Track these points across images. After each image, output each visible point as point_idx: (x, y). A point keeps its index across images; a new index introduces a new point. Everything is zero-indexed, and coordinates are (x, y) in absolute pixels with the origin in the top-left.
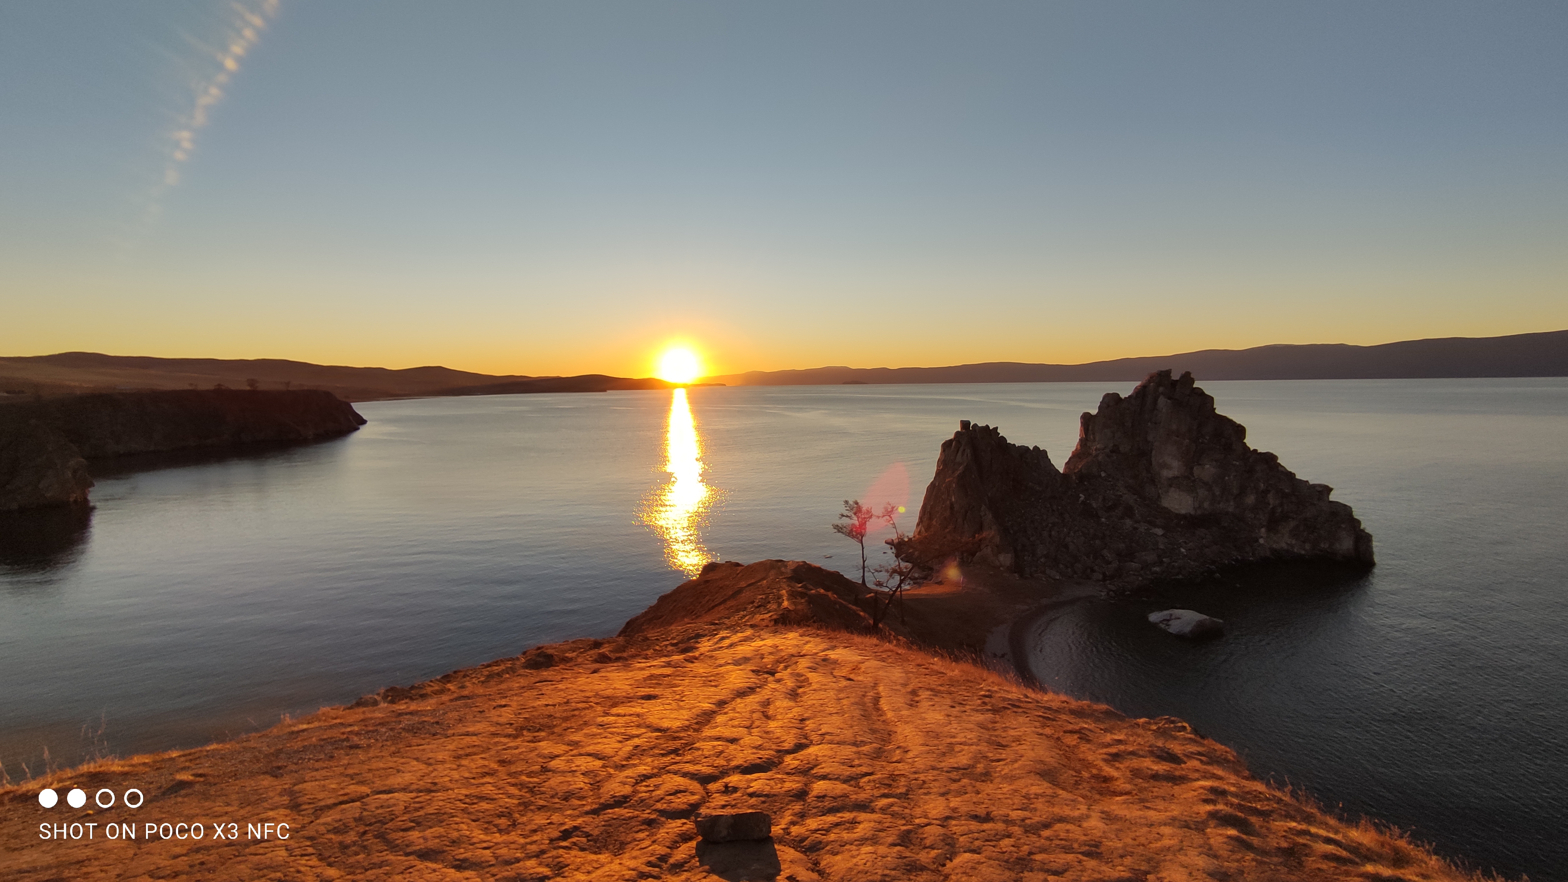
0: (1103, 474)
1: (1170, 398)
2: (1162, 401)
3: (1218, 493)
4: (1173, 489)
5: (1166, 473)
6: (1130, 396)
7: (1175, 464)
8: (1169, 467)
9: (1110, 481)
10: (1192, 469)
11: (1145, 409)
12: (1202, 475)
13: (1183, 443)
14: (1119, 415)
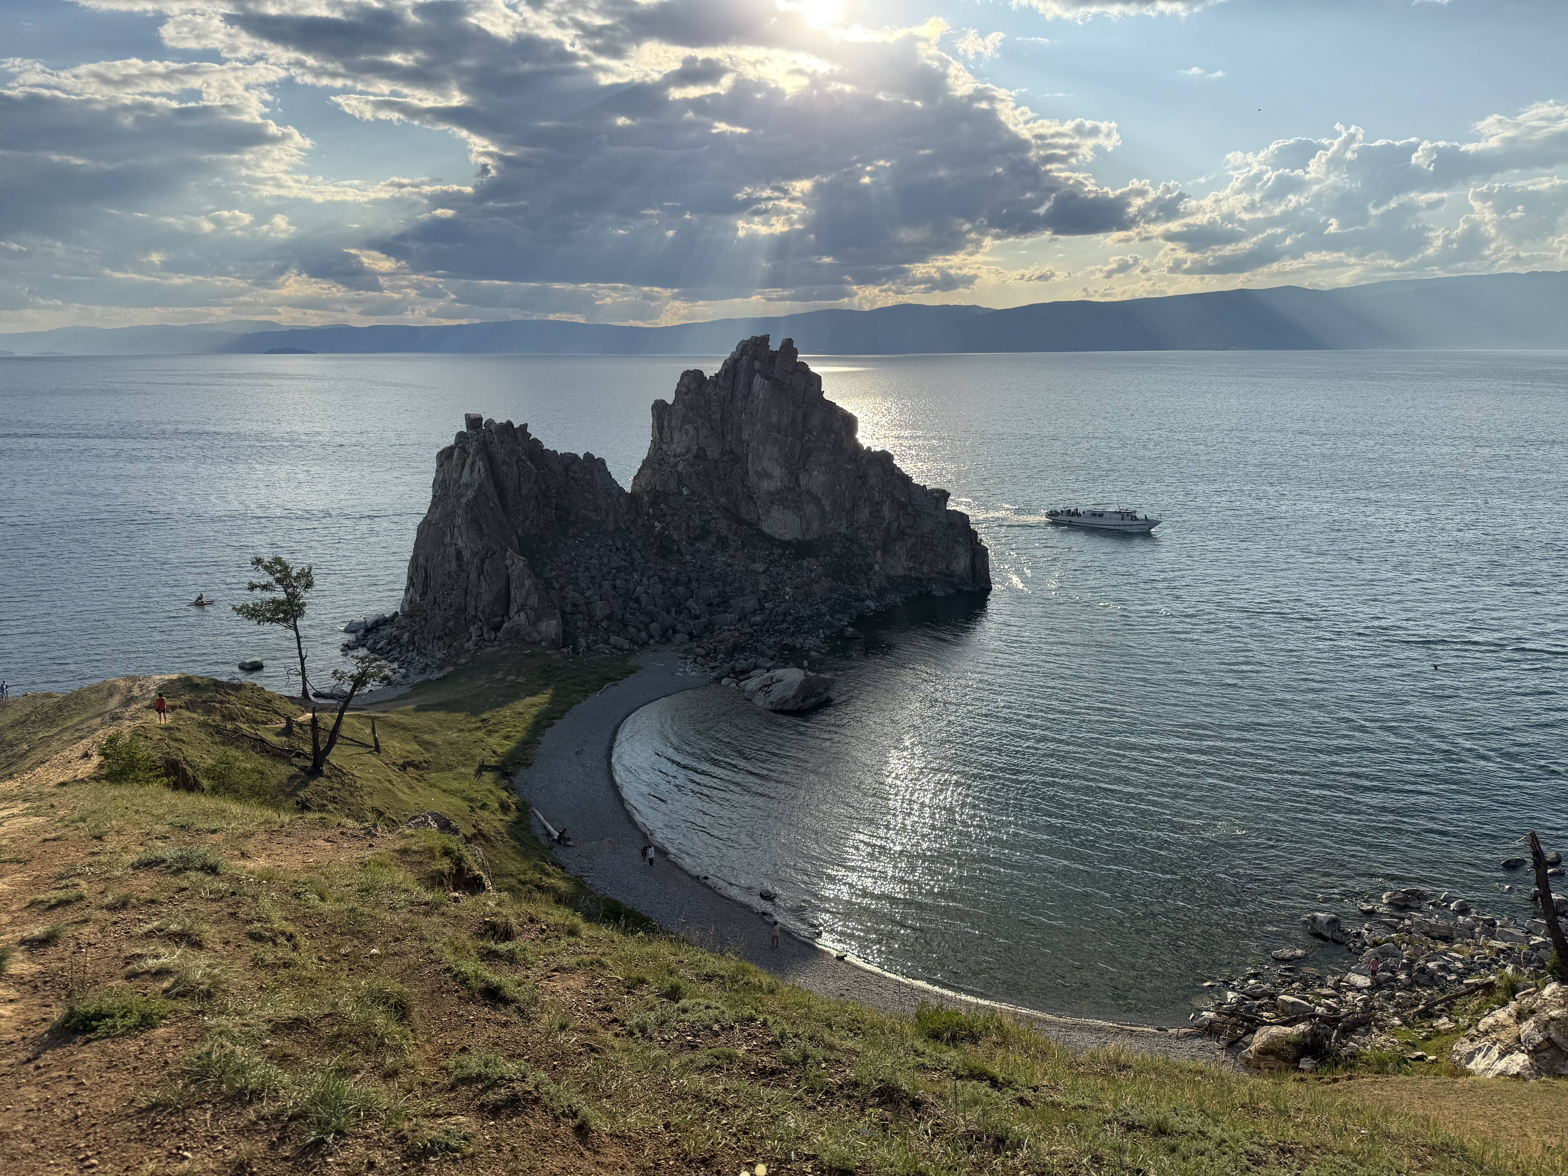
1: (767, 378)
2: (758, 380)
3: (828, 509)
4: (776, 507)
5: (766, 486)
6: (716, 375)
7: (777, 472)
9: (695, 501)
10: (797, 477)
11: (736, 393)
12: (810, 486)
13: (786, 442)
14: (703, 403)
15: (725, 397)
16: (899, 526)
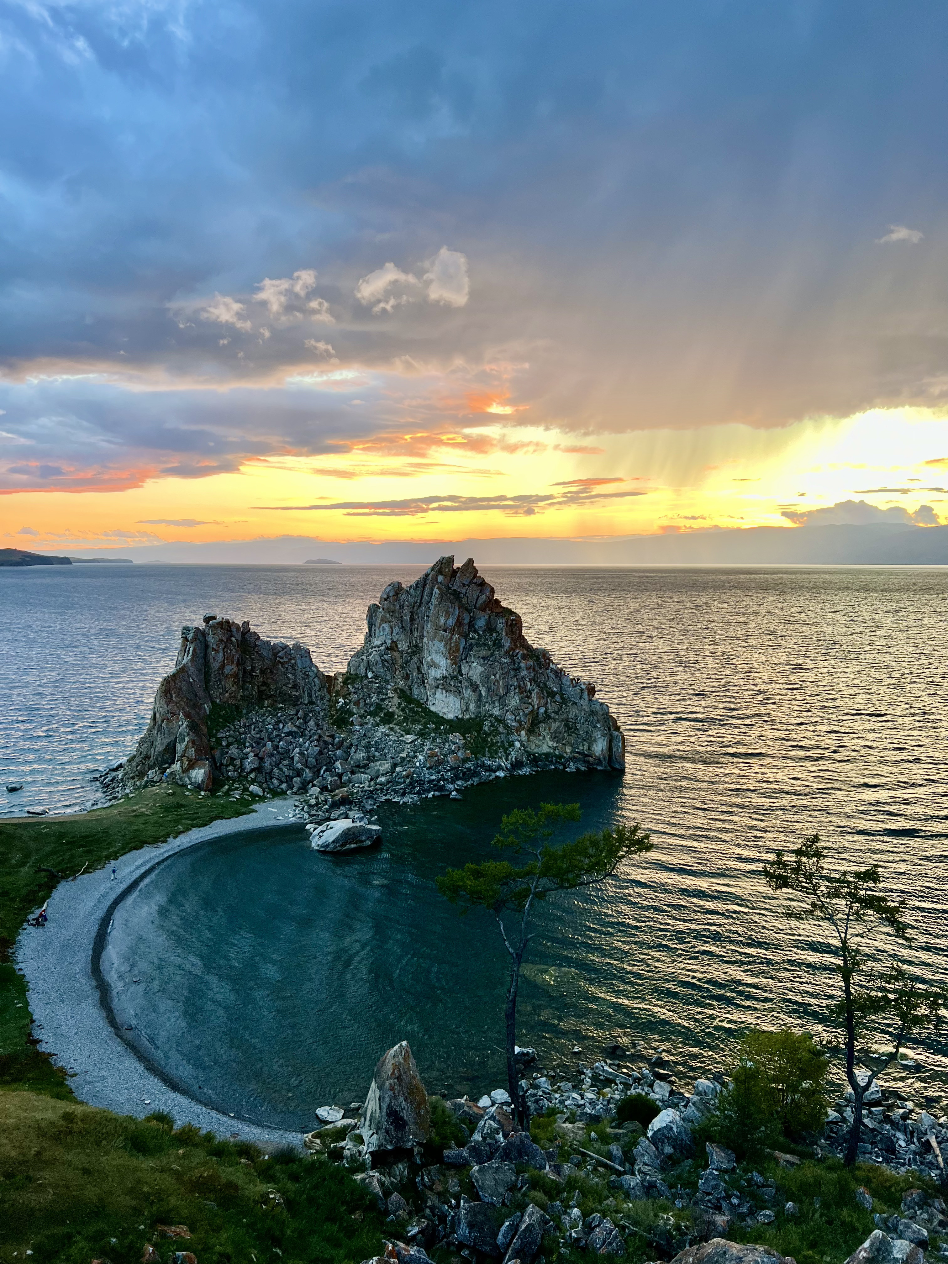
0: (370, 675)
3: (484, 693)
5: (434, 673)
8: (437, 666)
9: (377, 683)
11: (423, 600)
12: (470, 674)
13: (451, 638)
14: (398, 607)
15: (415, 603)
16: (546, 711)
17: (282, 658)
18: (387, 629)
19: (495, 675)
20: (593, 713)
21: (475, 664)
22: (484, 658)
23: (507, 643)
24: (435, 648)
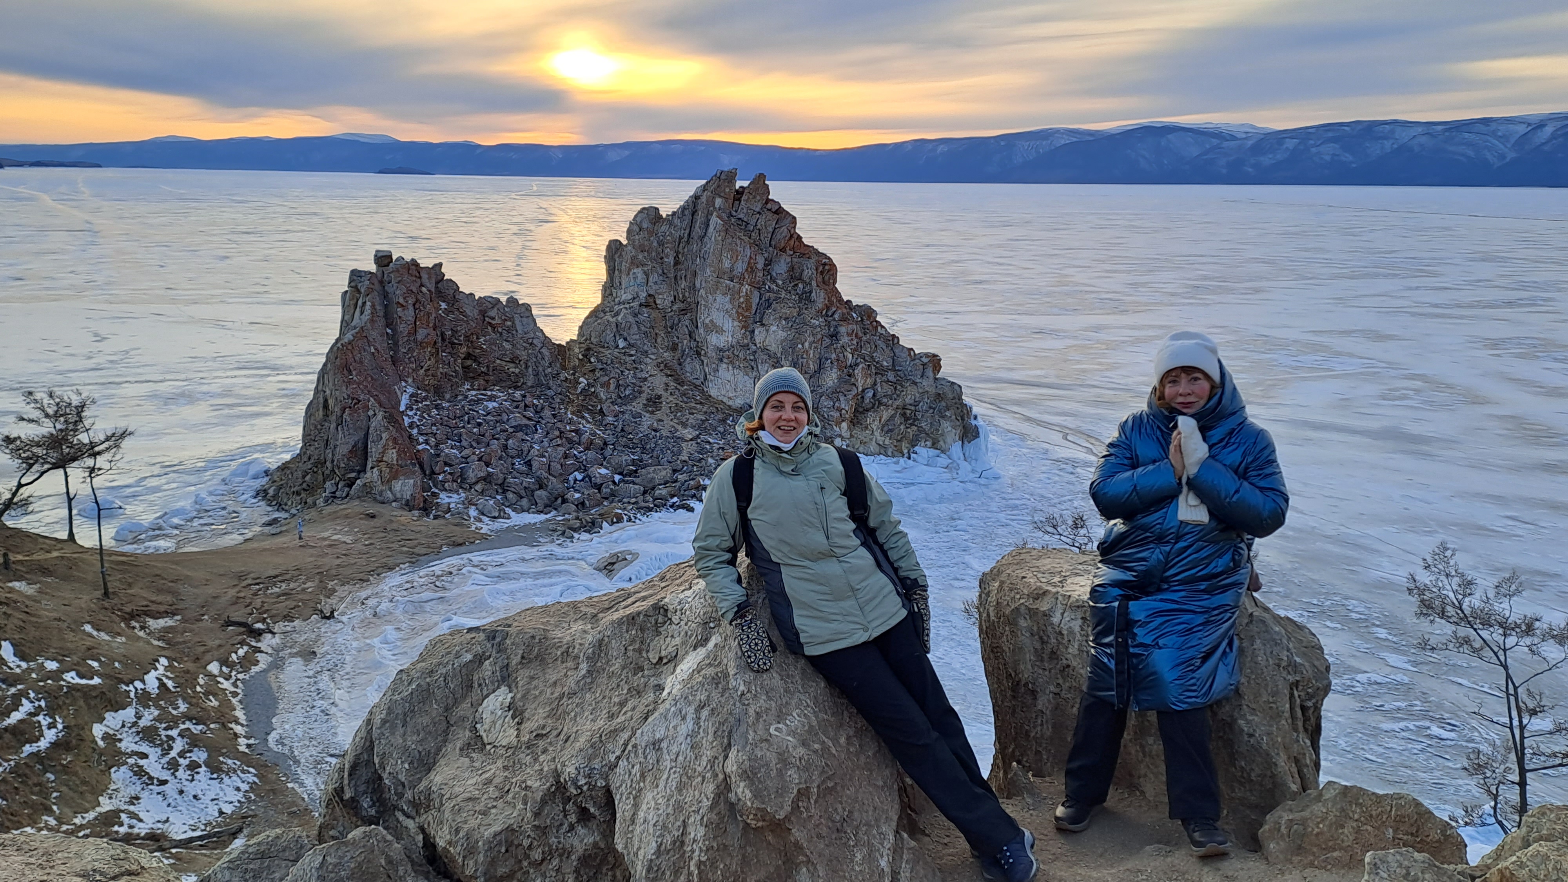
0: (622, 343)
1: (727, 218)
2: (716, 222)
4: (725, 366)
6: (674, 213)
7: (728, 325)
8: (720, 331)
9: (632, 355)
10: (753, 332)
11: (693, 234)
12: (767, 343)
13: (740, 291)
14: (655, 244)
15: (681, 238)
16: (874, 395)
17: (493, 319)
18: (640, 276)
19: (803, 344)
20: (939, 396)
21: (773, 328)
22: (785, 319)
23: (820, 298)
24: (717, 305)
